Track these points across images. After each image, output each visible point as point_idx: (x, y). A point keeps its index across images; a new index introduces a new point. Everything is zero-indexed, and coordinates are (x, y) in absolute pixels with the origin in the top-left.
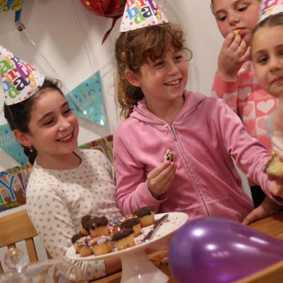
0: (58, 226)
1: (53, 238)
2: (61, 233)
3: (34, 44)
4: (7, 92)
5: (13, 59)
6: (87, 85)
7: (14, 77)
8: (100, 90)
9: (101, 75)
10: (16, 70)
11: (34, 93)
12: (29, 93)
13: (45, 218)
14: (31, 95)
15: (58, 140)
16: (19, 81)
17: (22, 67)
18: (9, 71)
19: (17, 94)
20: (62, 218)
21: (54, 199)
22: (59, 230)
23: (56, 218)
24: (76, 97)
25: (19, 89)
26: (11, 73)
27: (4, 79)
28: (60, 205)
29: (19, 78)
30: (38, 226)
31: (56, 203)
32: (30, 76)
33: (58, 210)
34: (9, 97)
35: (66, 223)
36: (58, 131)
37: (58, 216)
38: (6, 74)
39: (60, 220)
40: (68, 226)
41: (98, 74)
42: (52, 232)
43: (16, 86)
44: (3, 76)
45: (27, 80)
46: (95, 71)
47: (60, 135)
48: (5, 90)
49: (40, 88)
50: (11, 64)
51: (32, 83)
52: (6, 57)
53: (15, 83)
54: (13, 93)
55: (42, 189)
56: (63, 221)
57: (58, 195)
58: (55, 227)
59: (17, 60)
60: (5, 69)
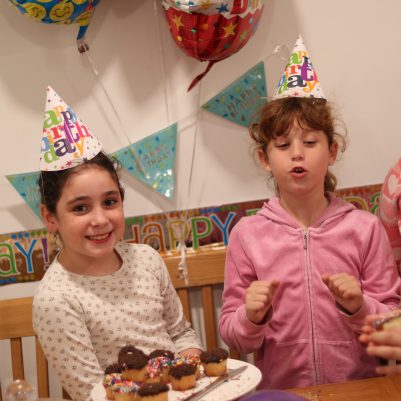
0: (73, 349)
1: (65, 364)
2: (75, 359)
3: (96, 73)
4: (43, 153)
5: (64, 114)
6: (157, 139)
7: (57, 135)
8: (173, 149)
9: (180, 128)
10: (61, 128)
11: (76, 164)
12: (69, 163)
13: (55, 337)
14: (71, 166)
15: (88, 237)
16: (61, 144)
17: (73, 127)
18: (54, 126)
19: (54, 159)
20: (77, 339)
21: (68, 314)
22: (74, 354)
23: (69, 339)
24: (140, 152)
25: (59, 153)
26: (55, 130)
27: (45, 135)
28: (76, 321)
29: (63, 140)
30: (45, 347)
31: (71, 319)
32: (80, 142)
33: (72, 328)
34: (43, 160)
35: (83, 346)
36: (89, 225)
37: (72, 336)
38: (48, 129)
39: (75, 342)
40: (86, 348)
41: (175, 127)
42: (64, 356)
43: (56, 149)
44: (44, 131)
45: (73, 145)
46: (171, 124)
47: (90, 231)
48: (42, 150)
49: (86, 162)
50: (58, 119)
51: (77, 151)
52: (56, 108)
53: (56, 145)
54: (50, 156)
55: (52, 299)
56: (79, 343)
57: (73, 308)
58: (68, 349)
59: (68, 116)
60: (49, 122)
